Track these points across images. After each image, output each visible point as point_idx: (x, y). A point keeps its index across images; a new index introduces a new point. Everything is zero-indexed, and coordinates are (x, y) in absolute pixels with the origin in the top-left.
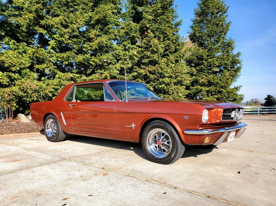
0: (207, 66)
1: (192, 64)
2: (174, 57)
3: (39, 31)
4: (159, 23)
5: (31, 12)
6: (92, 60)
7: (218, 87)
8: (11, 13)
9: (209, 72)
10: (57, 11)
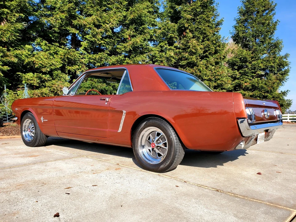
0: (251, 69)
1: (235, 67)
2: (214, 59)
3: (71, 31)
4: (199, 22)
5: (63, 12)
6: (125, 61)
7: (263, 92)
8: (43, 13)
9: (253, 76)
10: (89, 10)
